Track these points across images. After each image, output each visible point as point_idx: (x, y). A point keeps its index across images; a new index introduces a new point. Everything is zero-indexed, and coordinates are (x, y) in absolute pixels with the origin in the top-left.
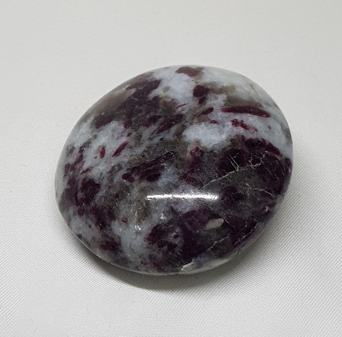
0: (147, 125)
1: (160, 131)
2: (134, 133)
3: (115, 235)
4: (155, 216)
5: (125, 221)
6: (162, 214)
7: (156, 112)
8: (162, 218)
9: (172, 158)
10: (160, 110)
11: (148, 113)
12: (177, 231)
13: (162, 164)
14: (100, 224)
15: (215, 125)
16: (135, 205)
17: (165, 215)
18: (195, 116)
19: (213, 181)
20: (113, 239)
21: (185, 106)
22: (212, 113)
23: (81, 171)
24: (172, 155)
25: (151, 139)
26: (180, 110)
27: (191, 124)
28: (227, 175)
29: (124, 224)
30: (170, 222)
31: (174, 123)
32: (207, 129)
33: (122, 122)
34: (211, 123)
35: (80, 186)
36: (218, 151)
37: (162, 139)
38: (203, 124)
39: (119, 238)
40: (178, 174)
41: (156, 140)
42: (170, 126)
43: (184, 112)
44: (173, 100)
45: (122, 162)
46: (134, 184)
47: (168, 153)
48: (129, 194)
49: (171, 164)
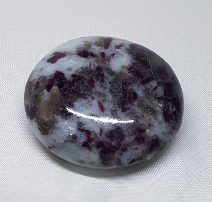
0: (93, 86)
1: (103, 81)
2: (94, 95)
3: (152, 137)
4: (158, 108)
5: (150, 125)
6: (159, 104)
7: (86, 79)
8: (161, 106)
9: (128, 82)
10: (86, 76)
11: (83, 83)
12: (170, 104)
13: (129, 89)
14: (142, 141)
15: (116, 55)
16: (146, 114)
17: (161, 104)
18: (103, 61)
19: (152, 72)
20: (153, 139)
21: (92, 64)
22: (105, 54)
23: (99, 135)
24: (125, 81)
25: (105, 88)
26: (94, 67)
27: (108, 65)
28: (151, 65)
29: (151, 127)
30: (165, 104)
31: (102, 72)
32: (117, 59)
33: (79, 99)
34: (113, 56)
35: (108, 140)
36: (135, 61)
37: (110, 83)
38: (112, 60)
39: (155, 135)
40: (140, 84)
41: (108, 86)
42: (103, 75)
43: (97, 65)
44: (82, 68)
45: (111, 109)
46: (132, 108)
47: (123, 82)
48: (137, 114)
49: (132, 84)
